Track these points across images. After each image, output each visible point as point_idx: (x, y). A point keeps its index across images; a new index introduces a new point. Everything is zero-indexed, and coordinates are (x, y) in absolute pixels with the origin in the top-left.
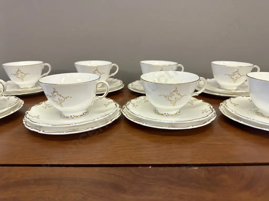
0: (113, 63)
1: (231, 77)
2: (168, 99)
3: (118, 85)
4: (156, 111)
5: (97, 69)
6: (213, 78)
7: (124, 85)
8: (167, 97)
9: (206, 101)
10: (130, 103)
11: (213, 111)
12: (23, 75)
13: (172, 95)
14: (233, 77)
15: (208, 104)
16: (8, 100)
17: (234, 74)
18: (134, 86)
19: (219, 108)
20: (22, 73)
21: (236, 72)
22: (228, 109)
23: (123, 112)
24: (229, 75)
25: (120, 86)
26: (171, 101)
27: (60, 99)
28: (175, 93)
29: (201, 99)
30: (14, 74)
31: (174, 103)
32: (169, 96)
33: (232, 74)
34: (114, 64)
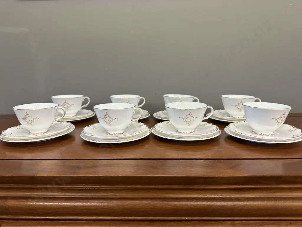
0: (141, 96)
1: (237, 107)
2: (185, 120)
3: (145, 114)
4: (176, 131)
5: (129, 100)
6: (224, 109)
7: (150, 114)
8: (184, 119)
9: (214, 124)
10: (157, 126)
11: (218, 129)
12: (69, 105)
13: (187, 117)
14: (238, 107)
15: (216, 126)
16: (60, 124)
17: (239, 105)
18: (159, 115)
19: (225, 129)
20: (68, 104)
21: (241, 103)
22: (230, 129)
23: (152, 131)
24: (235, 106)
25: (147, 115)
26: (187, 121)
27: (110, 120)
28: (189, 116)
29: (211, 123)
30: (62, 105)
31: (189, 124)
32: (185, 118)
33: (238, 104)
34: (141, 98)
